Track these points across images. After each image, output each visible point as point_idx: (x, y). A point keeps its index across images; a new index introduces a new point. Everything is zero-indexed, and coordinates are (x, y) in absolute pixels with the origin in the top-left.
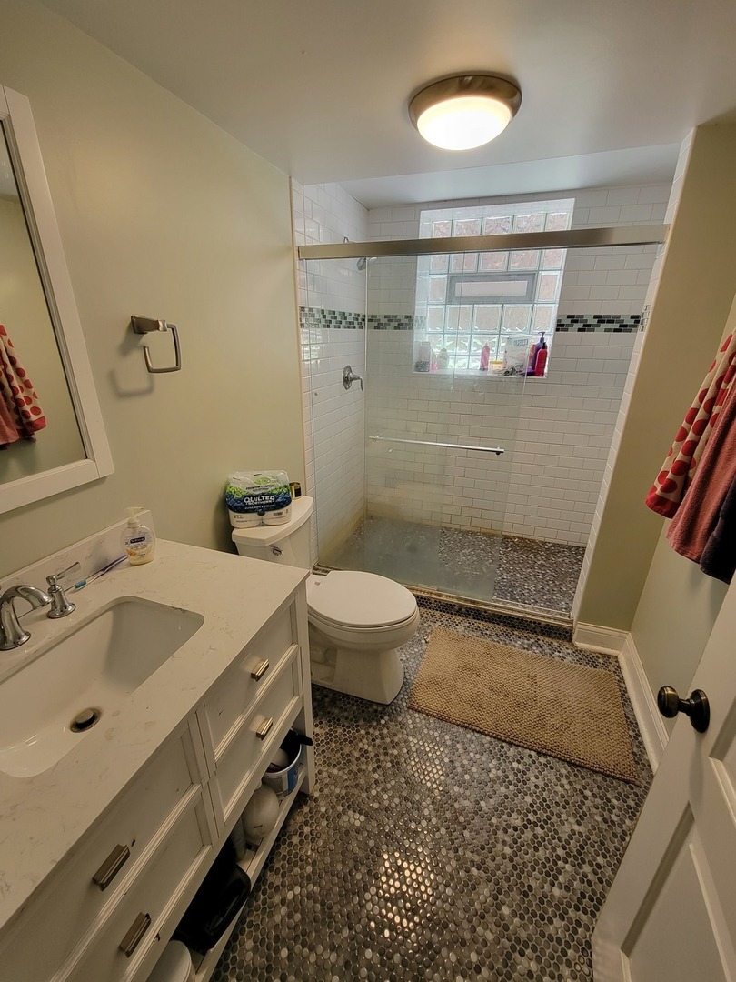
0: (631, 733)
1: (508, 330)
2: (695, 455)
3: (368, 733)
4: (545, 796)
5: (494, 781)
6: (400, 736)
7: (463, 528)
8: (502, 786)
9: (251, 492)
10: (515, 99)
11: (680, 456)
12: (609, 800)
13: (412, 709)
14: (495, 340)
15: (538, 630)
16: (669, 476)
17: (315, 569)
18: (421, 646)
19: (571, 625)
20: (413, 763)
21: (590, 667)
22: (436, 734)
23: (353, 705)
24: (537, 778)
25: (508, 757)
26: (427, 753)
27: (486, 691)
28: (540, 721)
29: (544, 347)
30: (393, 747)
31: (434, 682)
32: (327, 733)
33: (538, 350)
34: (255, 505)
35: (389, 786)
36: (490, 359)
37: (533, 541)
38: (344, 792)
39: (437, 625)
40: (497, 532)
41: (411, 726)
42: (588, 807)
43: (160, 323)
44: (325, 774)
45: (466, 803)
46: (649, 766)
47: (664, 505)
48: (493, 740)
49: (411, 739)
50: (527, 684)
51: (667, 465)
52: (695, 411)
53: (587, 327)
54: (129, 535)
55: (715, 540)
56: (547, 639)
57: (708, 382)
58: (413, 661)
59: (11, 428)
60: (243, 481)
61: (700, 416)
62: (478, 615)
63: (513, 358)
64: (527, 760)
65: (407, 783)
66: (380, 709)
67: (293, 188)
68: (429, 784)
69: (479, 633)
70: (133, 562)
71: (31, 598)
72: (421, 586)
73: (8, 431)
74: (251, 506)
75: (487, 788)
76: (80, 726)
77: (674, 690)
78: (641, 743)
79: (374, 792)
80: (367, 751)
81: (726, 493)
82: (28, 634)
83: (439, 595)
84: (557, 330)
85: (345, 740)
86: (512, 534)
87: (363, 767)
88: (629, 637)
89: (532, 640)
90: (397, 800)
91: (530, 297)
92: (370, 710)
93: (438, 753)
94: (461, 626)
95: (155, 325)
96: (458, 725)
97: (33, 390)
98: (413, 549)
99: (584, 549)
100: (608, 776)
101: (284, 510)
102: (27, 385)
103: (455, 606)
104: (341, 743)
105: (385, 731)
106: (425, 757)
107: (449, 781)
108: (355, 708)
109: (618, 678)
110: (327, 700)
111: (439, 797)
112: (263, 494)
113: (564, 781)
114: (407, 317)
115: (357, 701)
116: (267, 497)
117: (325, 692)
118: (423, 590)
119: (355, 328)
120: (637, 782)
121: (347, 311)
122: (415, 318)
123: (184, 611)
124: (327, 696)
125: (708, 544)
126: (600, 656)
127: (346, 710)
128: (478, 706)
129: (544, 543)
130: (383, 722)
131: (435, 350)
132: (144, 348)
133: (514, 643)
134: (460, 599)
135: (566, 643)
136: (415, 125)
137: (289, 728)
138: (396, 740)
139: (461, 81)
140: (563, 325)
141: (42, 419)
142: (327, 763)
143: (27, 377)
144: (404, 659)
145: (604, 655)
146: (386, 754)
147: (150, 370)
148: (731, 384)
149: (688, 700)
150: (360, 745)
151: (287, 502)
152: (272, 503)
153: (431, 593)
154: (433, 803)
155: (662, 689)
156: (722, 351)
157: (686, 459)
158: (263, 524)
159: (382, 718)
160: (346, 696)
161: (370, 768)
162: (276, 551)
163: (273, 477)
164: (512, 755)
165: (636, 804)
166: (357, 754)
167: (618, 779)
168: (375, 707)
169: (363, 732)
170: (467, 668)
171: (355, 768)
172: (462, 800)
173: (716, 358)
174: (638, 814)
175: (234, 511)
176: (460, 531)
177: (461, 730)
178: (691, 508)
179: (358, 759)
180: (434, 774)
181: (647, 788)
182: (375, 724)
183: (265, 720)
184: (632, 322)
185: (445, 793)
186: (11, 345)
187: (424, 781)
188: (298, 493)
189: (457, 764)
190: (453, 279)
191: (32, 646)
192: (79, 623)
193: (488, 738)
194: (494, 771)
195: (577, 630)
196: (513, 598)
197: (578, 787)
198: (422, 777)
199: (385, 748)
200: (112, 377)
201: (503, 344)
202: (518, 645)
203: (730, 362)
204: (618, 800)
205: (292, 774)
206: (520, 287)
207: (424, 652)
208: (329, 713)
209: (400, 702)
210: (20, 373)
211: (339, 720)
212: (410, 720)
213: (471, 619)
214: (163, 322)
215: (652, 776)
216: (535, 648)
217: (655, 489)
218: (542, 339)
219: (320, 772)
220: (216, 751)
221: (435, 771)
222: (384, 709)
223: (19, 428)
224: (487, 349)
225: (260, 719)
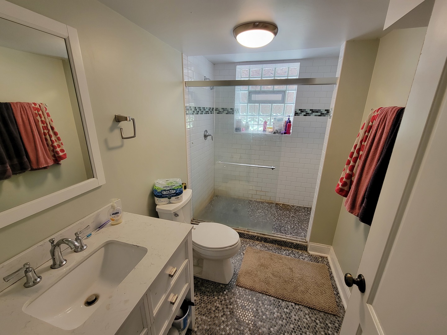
0: (335, 292)
1: (274, 114)
2: (354, 171)
3: (218, 298)
4: (299, 324)
5: (276, 318)
6: (233, 299)
7: (258, 200)
8: (280, 320)
9: (165, 188)
10: (276, 31)
11: (348, 172)
12: (327, 324)
13: (238, 286)
14: (269, 118)
15: (292, 246)
16: (344, 180)
17: (192, 221)
18: (241, 256)
19: (306, 244)
20: (239, 312)
21: (316, 262)
22: (250, 297)
23: (211, 285)
24: (295, 315)
25: (282, 306)
26: (245, 307)
27: (271, 276)
28: (295, 289)
29: (290, 122)
30: (230, 305)
31: (248, 273)
32: (200, 299)
33: (287, 123)
34: (167, 194)
35: (229, 323)
36: (267, 126)
37: (288, 205)
38: (208, 328)
39: (248, 246)
40: (273, 202)
41: (238, 294)
42: (318, 328)
43: (128, 118)
44: (199, 319)
45: (264, 329)
46: (343, 307)
47: (343, 192)
48: (275, 299)
49: (238, 300)
50: (289, 271)
51: (343, 175)
52: (353, 153)
53: (307, 114)
54: (112, 211)
55: (364, 208)
56: (296, 250)
57: (357, 141)
58: (238, 263)
59: (50, 159)
60: (161, 184)
61: (355, 155)
62: (266, 240)
63: (277, 126)
64: (290, 307)
65: (237, 321)
66: (224, 286)
67: (183, 58)
68: (247, 321)
69: (267, 249)
70: (112, 223)
71: (70, 244)
72: (240, 228)
73: (49, 160)
74: (165, 195)
75: (274, 322)
76: (89, 303)
77: (351, 275)
78: (339, 297)
79: (222, 327)
80: (218, 307)
81: (367, 188)
82: (66, 260)
83: (248, 232)
84: (295, 115)
85: (208, 302)
86: (279, 203)
87: (217, 315)
88: (332, 248)
89: (290, 251)
90: (233, 330)
91: (283, 101)
92: (219, 287)
93: (251, 306)
94: (259, 246)
95: (126, 119)
96: (259, 292)
97: (61, 141)
98: (236, 211)
99: (311, 208)
100: (326, 313)
101: (179, 196)
102: (59, 139)
103: (255, 236)
104: (206, 304)
105: (226, 297)
106: (245, 308)
107: (256, 319)
108: (212, 287)
109: (328, 267)
110: (199, 283)
111: (252, 327)
112: (170, 189)
113: (307, 316)
114: (231, 109)
115: (213, 283)
116: (172, 191)
117: (198, 279)
118: (241, 229)
119: (209, 113)
120: (339, 315)
121: (205, 107)
122: (235, 110)
123: (138, 246)
124: (199, 281)
125: (361, 209)
126: (320, 257)
127: (208, 288)
128: (268, 283)
129: (293, 206)
130: (225, 293)
131: (244, 122)
132: (121, 129)
133: (282, 253)
134: (258, 233)
135: (305, 252)
136: (236, 38)
137: (184, 298)
138: (231, 301)
139: (254, 24)
140: (297, 113)
141: (65, 155)
142: (200, 314)
143: (59, 136)
144: (234, 262)
145: (321, 257)
146: (227, 308)
147: (123, 138)
148: (366, 143)
149: (357, 279)
150: (215, 304)
151: (181, 192)
152: (174, 193)
153: (245, 231)
154: (249, 330)
155: (346, 274)
156: (361, 129)
157: (350, 173)
158: (170, 203)
159: (225, 291)
160: (208, 281)
161: (220, 315)
162: (176, 215)
163: (175, 182)
164: (284, 305)
165: (339, 325)
166: (214, 309)
167: (331, 314)
168: (221, 286)
169: (216, 298)
170: (262, 265)
171: (213, 315)
172: (262, 329)
173: (360, 132)
174: (339, 330)
175: (157, 197)
176: (256, 202)
177: (261, 295)
178: (354, 194)
179: (214, 311)
180: (249, 316)
181: (343, 318)
182: (221, 294)
183: (174, 296)
184: (326, 112)
185: (255, 325)
186: (52, 122)
187: (245, 320)
188: (185, 188)
189: (260, 311)
190: (250, 93)
191: (68, 266)
192: (89, 254)
193: (273, 298)
194: (276, 313)
195: (309, 246)
196: (281, 232)
197: (313, 319)
198: (244, 318)
199: (227, 305)
200: (106, 141)
201: (272, 120)
202: (284, 253)
203: (365, 134)
204: (331, 324)
205: (185, 320)
206: (279, 97)
207: (243, 258)
208: (200, 289)
209: (232, 283)
210: (56, 134)
211: (205, 293)
212: (238, 291)
213: (263, 242)
214: (129, 117)
215: (345, 312)
216: (291, 255)
217: (339, 185)
218: (289, 119)
219: (197, 318)
220: (154, 312)
221: (250, 315)
222: (225, 287)
223: (54, 158)
224: (265, 123)
225: (172, 295)
